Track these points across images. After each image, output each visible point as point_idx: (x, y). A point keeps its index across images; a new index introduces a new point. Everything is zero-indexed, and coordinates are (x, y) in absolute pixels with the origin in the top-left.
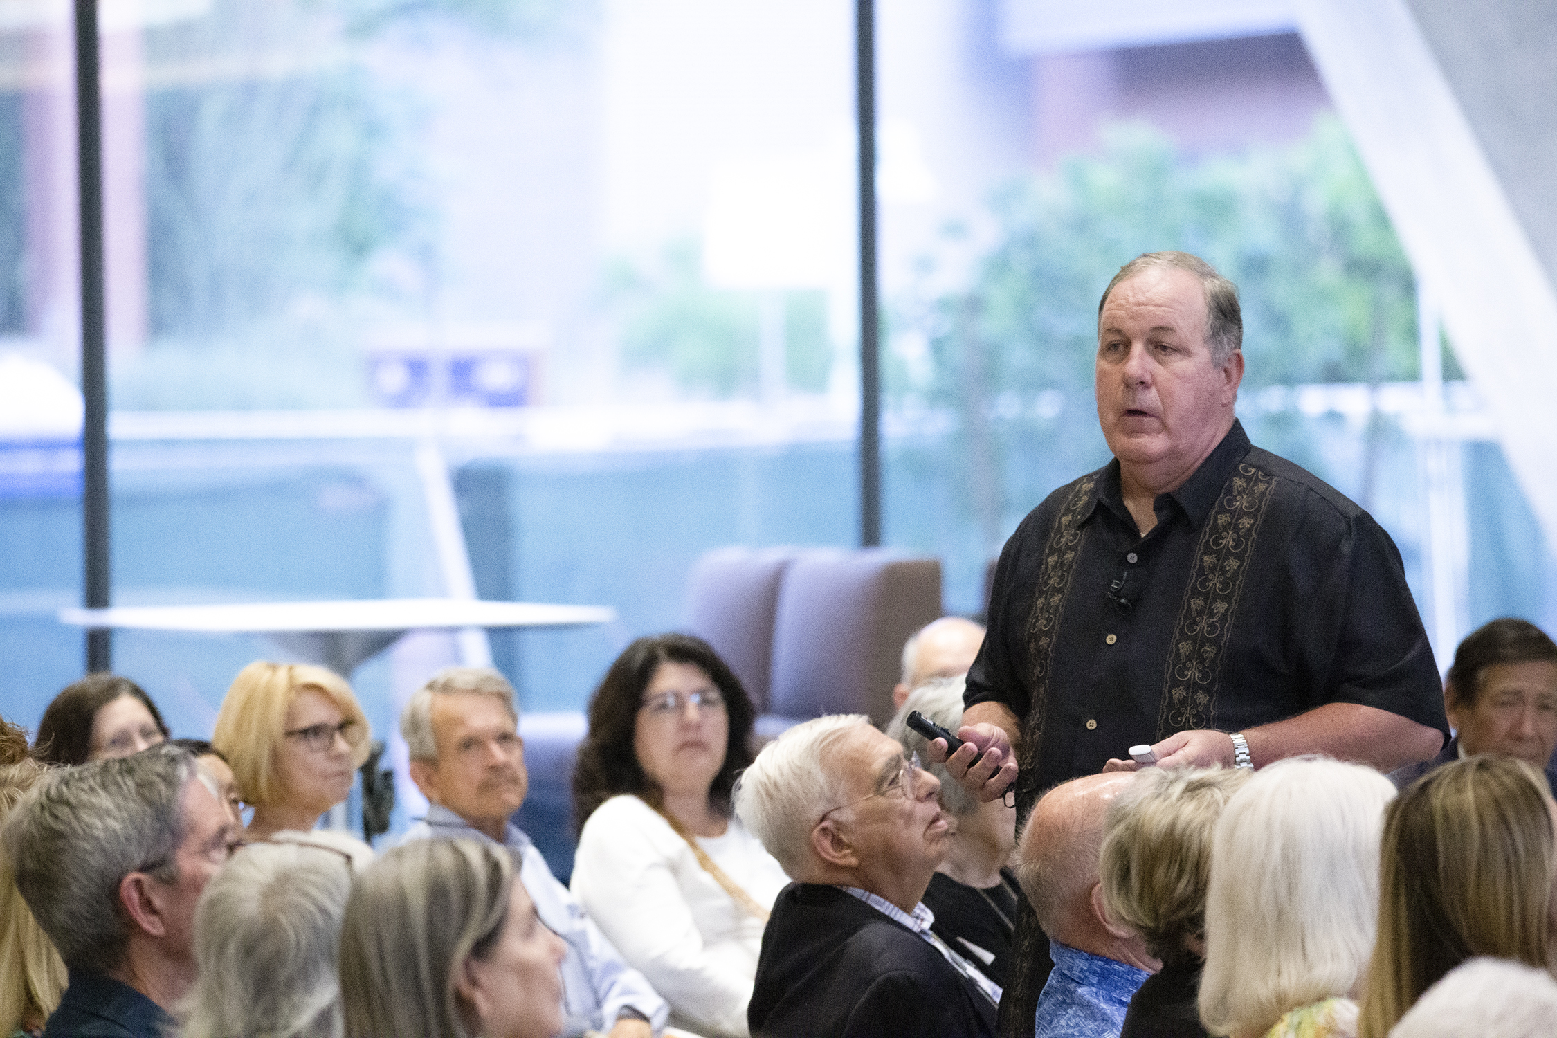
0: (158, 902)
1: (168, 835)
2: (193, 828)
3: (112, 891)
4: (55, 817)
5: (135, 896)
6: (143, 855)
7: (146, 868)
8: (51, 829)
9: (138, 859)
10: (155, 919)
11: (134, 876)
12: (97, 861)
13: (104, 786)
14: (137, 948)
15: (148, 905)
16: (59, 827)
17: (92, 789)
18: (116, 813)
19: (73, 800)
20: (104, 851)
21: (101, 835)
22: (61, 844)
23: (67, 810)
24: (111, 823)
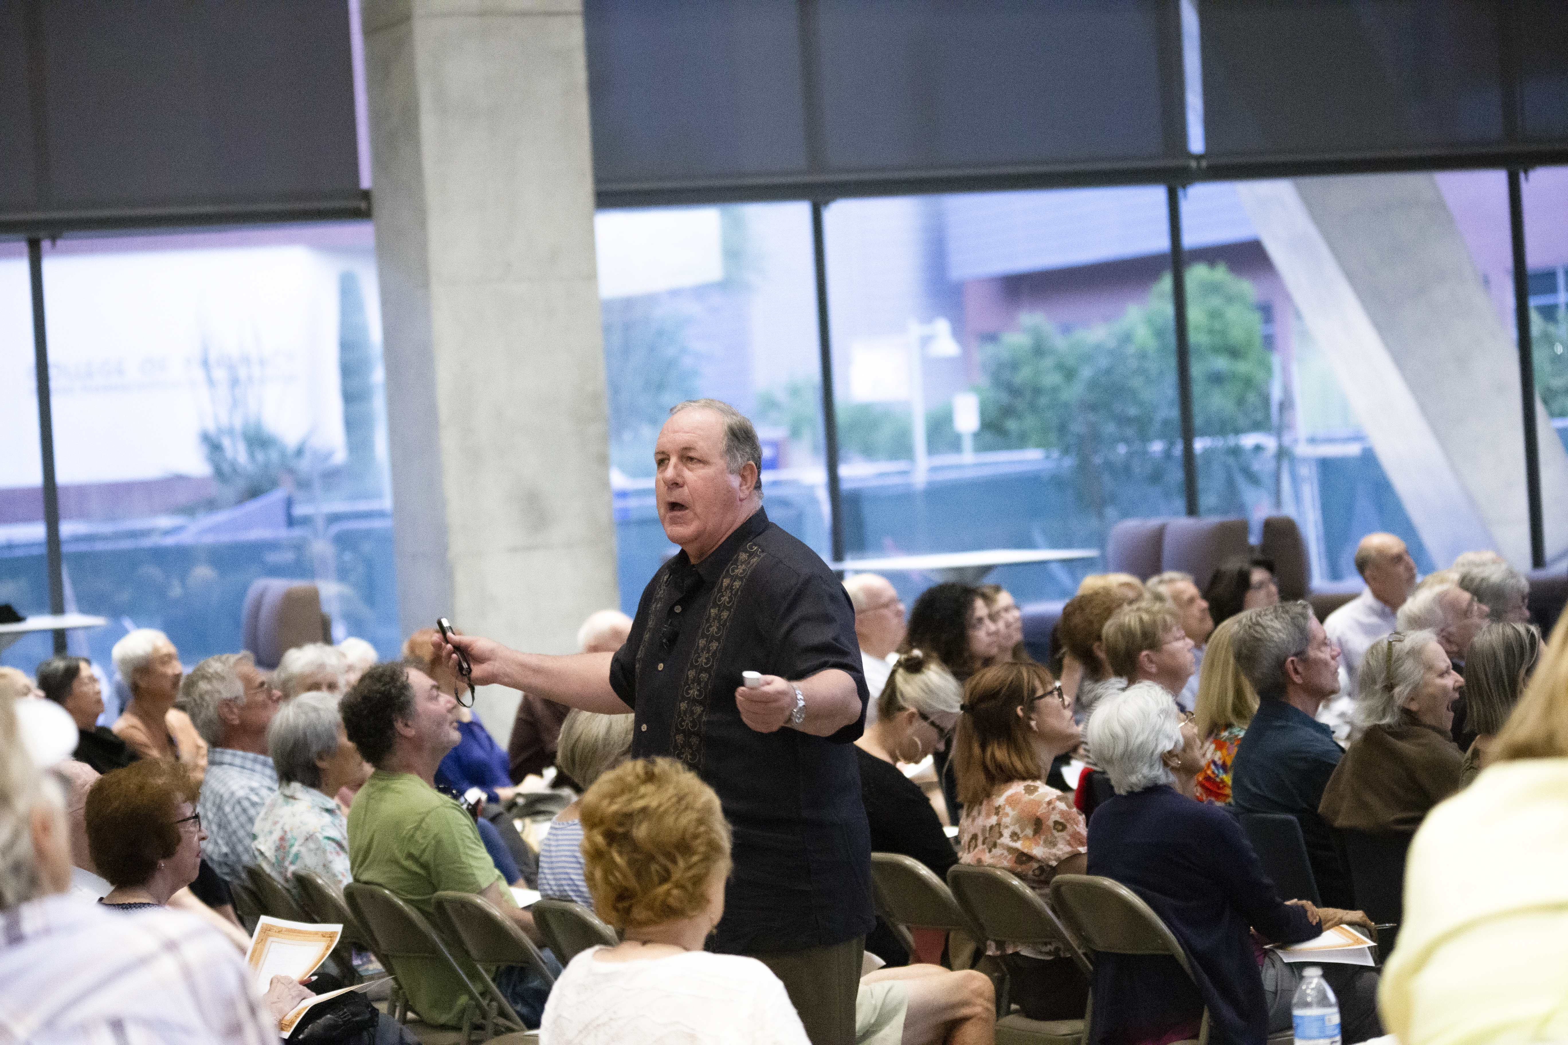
0: (1300, 669)
1: (1304, 640)
2: (1314, 637)
3: (1280, 664)
4: (1257, 632)
5: (1291, 667)
6: (1295, 649)
7: (1296, 655)
8: (1254, 637)
9: (1293, 651)
10: (1298, 676)
11: (1291, 658)
12: (1275, 651)
13: (1276, 618)
14: (1291, 689)
15: (1296, 671)
16: (1258, 636)
17: (1272, 620)
18: (1283, 631)
19: (1263, 624)
20: (1277, 646)
21: (1277, 640)
22: (1260, 643)
23: (1261, 628)
24: (1281, 634)
